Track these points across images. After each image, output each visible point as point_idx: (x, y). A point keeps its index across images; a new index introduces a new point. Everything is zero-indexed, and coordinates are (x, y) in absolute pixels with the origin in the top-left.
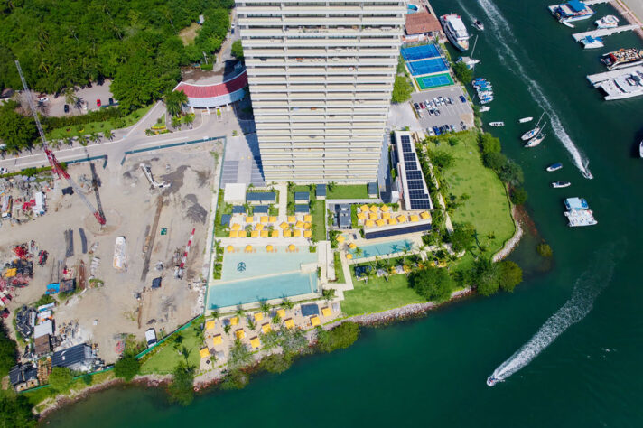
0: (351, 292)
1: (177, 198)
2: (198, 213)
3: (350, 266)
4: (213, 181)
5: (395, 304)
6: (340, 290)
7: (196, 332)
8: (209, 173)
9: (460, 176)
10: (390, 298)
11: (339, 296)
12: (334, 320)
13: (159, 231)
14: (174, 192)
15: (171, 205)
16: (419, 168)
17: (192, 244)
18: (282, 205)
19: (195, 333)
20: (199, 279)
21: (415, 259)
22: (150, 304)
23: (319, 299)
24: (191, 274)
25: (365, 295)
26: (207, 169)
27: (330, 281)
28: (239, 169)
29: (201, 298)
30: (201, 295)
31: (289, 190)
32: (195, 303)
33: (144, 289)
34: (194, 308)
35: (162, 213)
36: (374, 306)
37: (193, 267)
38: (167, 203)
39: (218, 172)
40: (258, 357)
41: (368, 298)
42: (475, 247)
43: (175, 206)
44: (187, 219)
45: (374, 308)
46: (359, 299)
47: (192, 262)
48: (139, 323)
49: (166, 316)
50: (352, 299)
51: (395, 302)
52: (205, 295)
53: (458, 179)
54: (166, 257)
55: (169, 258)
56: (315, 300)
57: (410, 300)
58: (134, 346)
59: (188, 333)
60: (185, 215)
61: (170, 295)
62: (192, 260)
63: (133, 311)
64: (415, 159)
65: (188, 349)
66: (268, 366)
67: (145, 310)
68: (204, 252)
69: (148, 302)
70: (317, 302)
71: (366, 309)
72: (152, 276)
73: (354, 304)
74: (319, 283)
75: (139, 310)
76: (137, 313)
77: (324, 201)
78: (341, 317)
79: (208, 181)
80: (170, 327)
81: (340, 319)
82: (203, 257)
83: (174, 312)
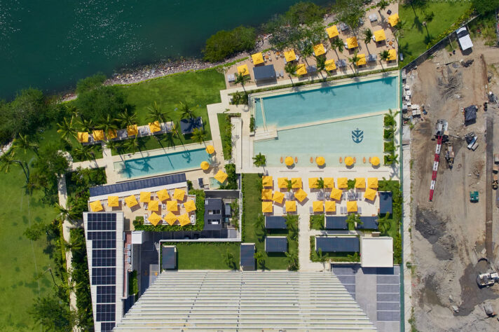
0: (211, 102)
1: (465, 254)
2: (429, 226)
3: (210, 138)
4: (413, 285)
5: (154, 84)
6: (224, 104)
7: (409, 51)
8: (421, 302)
9: (30, 290)
10: (161, 93)
11: (226, 95)
12: (234, 63)
13: (482, 198)
14: (471, 265)
15: (471, 244)
16: (94, 289)
17: (430, 176)
18: (306, 234)
19: (410, 49)
20: (413, 122)
21: (119, 148)
22: (474, 87)
23: (252, 92)
24: (425, 129)
25: (193, 97)
26: (427, 307)
27: (238, 116)
28: (374, 305)
29: (408, 94)
30: (407, 98)
31: (296, 260)
32: (414, 88)
33: (486, 109)
34: (416, 81)
35: (483, 227)
36: (182, 81)
37: (424, 140)
38: (478, 247)
39: (408, 303)
40: (328, 20)
41: (188, 92)
42: (33, 165)
43: (465, 241)
44: (444, 218)
45: (182, 78)
46: (201, 92)
47: (427, 148)
48: (484, 62)
49: (449, 71)
50: (210, 91)
51: (154, 86)
52: (403, 99)
53: (34, 285)
54: (464, 156)
55: (459, 154)
56: (259, 91)
57: (133, 88)
58: (484, 31)
59: (418, 49)
60: (448, 225)
61: (450, 100)
62: (426, 152)
63: (495, 78)
64: (98, 306)
65: (415, 29)
66: (316, 9)
67: (479, 79)
68: (412, 163)
69: (477, 90)
70: (255, 87)
71: (193, 78)
72: (479, 128)
73: (209, 84)
74: (253, 111)
75: (488, 79)
76: (489, 75)
77: (243, 241)
78: (224, 68)
79: (422, 286)
80: (442, 56)
81: (225, 66)
82: (412, 155)
83: (441, 77)
